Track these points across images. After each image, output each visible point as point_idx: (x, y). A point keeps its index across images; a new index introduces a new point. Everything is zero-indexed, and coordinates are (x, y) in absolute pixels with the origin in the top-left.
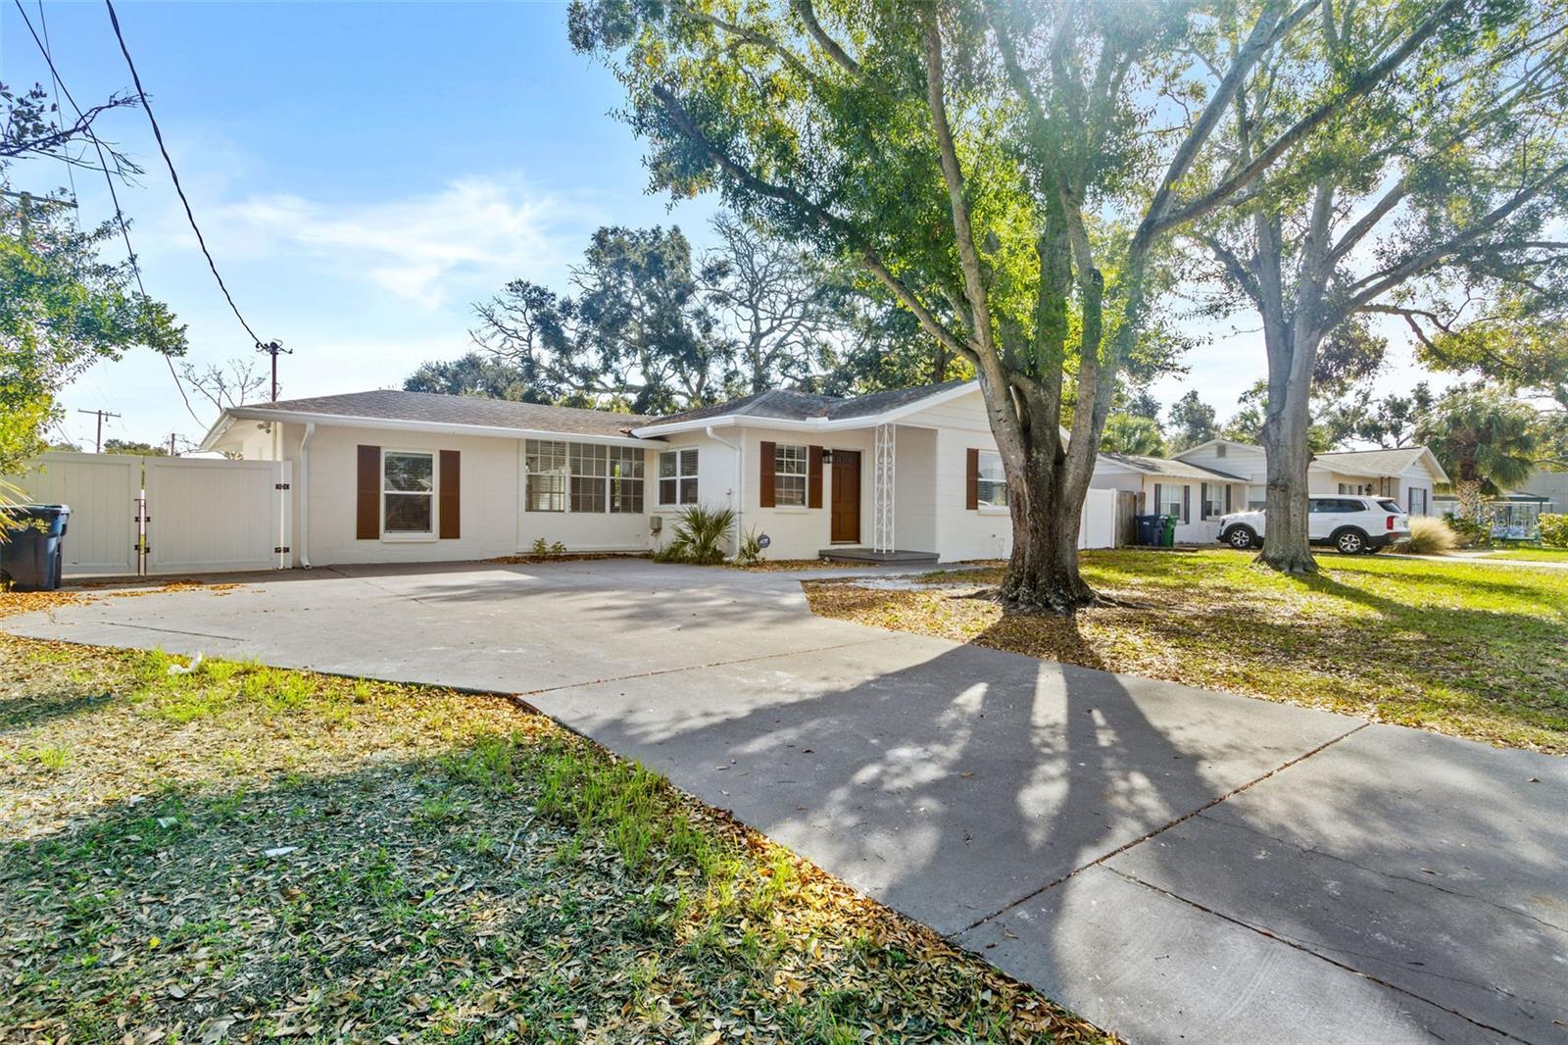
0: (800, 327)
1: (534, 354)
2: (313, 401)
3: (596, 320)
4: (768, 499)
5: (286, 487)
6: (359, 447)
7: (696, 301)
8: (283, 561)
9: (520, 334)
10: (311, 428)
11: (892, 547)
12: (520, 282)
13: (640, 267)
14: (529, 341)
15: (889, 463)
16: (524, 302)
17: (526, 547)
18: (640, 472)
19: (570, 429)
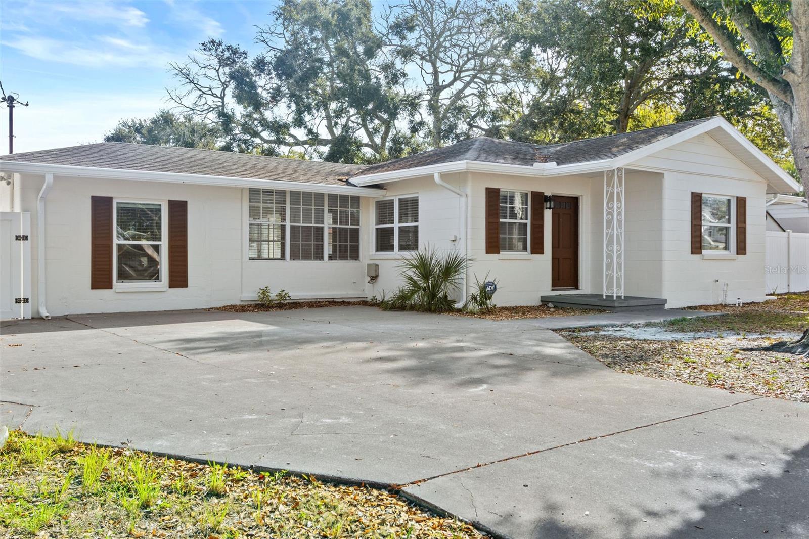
0: (476, 80)
1: (228, 110)
2: (48, 152)
3: (289, 76)
4: (494, 245)
5: (25, 238)
6: (93, 197)
7: (384, 55)
8: (23, 312)
9: (214, 91)
10: (49, 178)
11: (622, 294)
12: (213, 42)
13: (330, 24)
14: (222, 98)
15: (619, 207)
16: (217, 60)
17: (250, 295)
18: (356, 220)
19: (290, 178)
